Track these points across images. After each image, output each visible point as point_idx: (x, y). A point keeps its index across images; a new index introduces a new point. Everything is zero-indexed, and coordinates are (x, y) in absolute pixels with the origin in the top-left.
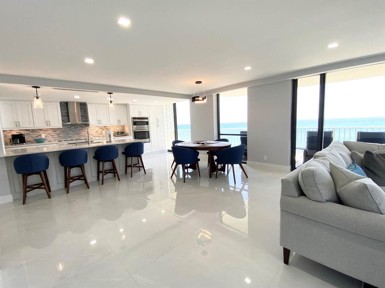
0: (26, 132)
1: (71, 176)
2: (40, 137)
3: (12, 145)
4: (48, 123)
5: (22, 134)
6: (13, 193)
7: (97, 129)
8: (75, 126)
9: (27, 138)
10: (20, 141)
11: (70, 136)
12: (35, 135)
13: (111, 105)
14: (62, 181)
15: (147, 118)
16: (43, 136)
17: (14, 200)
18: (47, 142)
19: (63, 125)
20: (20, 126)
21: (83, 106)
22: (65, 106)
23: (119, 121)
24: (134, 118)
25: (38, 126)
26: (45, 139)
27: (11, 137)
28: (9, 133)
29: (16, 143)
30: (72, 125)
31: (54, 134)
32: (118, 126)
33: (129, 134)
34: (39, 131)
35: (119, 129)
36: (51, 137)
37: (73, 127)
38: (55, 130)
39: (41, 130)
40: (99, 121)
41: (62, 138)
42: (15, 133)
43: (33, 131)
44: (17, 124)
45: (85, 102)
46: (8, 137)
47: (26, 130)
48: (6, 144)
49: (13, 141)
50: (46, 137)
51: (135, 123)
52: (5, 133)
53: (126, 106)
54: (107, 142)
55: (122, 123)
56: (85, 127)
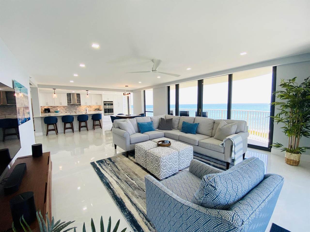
0: (51, 108)
1: (66, 127)
2: (57, 110)
3: (44, 113)
4: (61, 103)
5: (49, 109)
6: (43, 131)
7: (86, 107)
8: (74, 105)
9: (51, 110)
10: (48, 111)
11: (72, 110)
12: (55, 109)
13: (88, 96)
14: (63, 129)
15: (112, 102)
16: (59, 110)
17: (43, 135)
18: (60, 113)
19: (68, 105)
20: (48, 105)
21: (78, 95)
22: (69, 95)
23: (97, 103)
24: (104, 102)
25: (56, 105)
26: (59, 111)
27: (44, 110)
28: (43, 108)
29: (46, 113)
30: (72, 105)
31: (64, 109)
32: (96, 106)
33: (102, 110)
34: (57, 107)
35: (97, 107)
36: (62, 110)
37: (73, 106)
38: (64, 107)
39: (58, 107)
40: (86, 103)
41: (68, 111)
42: (46, 108)
43: (54, 107)
44: (47, 103)
45: (79, 93)
46: (43, 110)
47: (51, 107)
48: (42, 113)
49: (45, 111)
50: (60, 110)
51: (105, 104)
52: (42, 107)
53: (101, 95)
54: (85, 113)
55: (99, 104)
56: (79, 105)
